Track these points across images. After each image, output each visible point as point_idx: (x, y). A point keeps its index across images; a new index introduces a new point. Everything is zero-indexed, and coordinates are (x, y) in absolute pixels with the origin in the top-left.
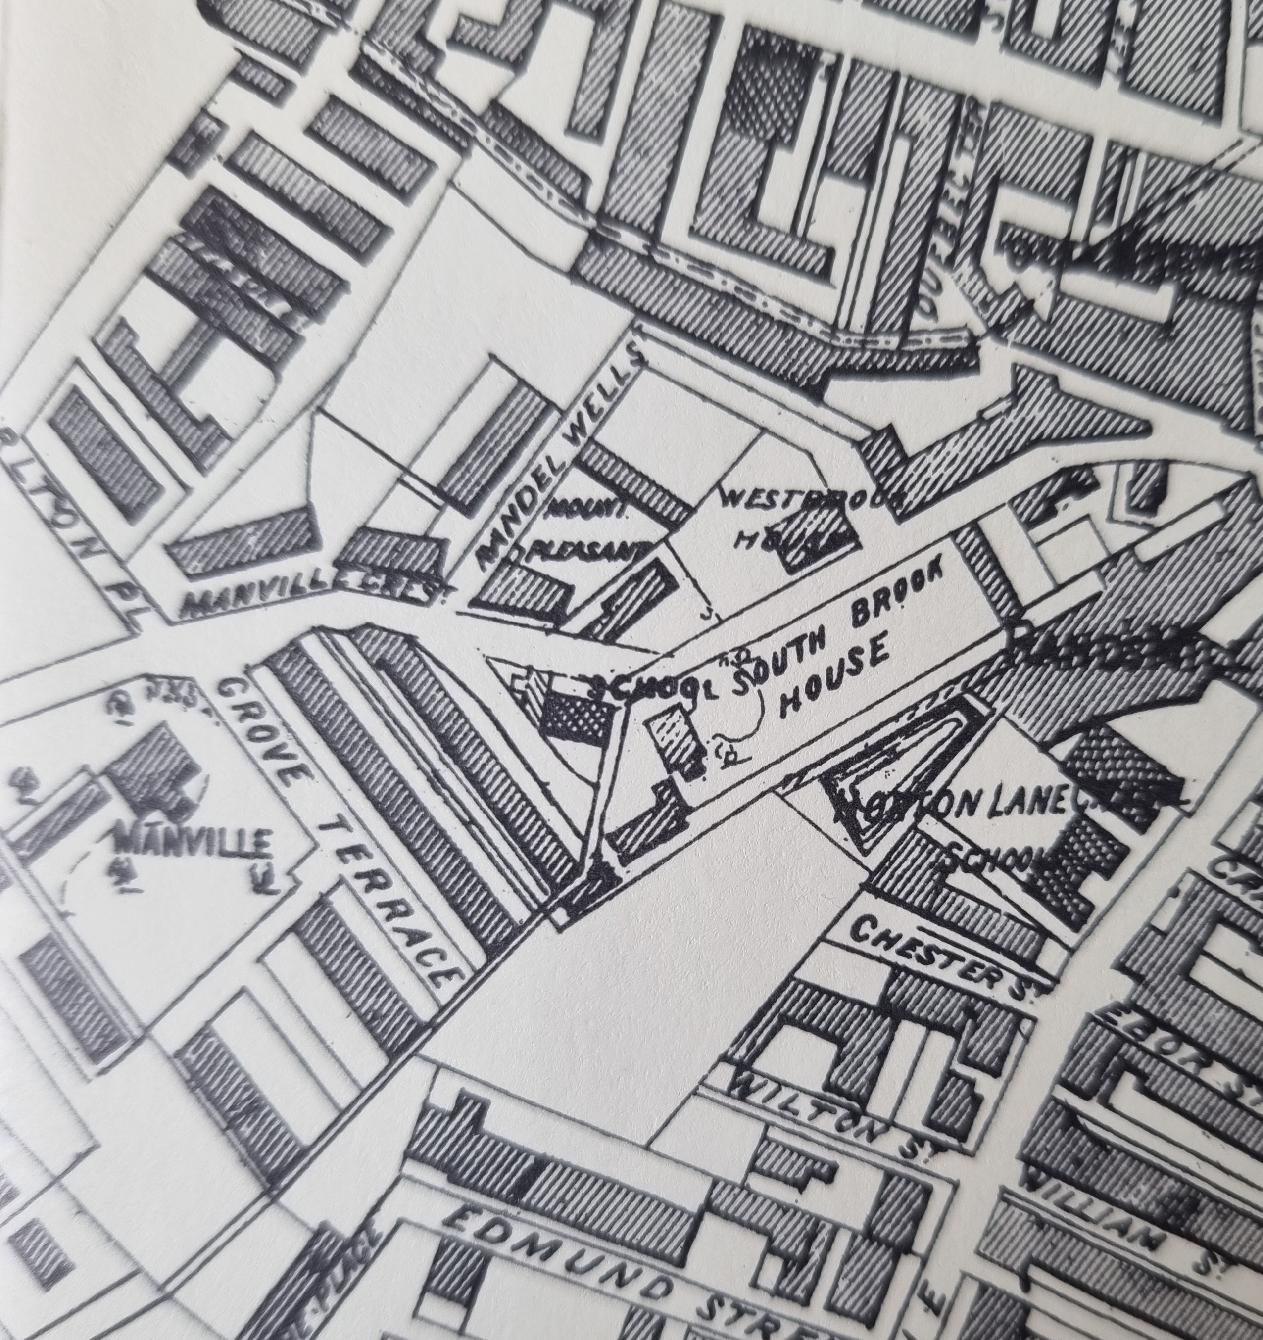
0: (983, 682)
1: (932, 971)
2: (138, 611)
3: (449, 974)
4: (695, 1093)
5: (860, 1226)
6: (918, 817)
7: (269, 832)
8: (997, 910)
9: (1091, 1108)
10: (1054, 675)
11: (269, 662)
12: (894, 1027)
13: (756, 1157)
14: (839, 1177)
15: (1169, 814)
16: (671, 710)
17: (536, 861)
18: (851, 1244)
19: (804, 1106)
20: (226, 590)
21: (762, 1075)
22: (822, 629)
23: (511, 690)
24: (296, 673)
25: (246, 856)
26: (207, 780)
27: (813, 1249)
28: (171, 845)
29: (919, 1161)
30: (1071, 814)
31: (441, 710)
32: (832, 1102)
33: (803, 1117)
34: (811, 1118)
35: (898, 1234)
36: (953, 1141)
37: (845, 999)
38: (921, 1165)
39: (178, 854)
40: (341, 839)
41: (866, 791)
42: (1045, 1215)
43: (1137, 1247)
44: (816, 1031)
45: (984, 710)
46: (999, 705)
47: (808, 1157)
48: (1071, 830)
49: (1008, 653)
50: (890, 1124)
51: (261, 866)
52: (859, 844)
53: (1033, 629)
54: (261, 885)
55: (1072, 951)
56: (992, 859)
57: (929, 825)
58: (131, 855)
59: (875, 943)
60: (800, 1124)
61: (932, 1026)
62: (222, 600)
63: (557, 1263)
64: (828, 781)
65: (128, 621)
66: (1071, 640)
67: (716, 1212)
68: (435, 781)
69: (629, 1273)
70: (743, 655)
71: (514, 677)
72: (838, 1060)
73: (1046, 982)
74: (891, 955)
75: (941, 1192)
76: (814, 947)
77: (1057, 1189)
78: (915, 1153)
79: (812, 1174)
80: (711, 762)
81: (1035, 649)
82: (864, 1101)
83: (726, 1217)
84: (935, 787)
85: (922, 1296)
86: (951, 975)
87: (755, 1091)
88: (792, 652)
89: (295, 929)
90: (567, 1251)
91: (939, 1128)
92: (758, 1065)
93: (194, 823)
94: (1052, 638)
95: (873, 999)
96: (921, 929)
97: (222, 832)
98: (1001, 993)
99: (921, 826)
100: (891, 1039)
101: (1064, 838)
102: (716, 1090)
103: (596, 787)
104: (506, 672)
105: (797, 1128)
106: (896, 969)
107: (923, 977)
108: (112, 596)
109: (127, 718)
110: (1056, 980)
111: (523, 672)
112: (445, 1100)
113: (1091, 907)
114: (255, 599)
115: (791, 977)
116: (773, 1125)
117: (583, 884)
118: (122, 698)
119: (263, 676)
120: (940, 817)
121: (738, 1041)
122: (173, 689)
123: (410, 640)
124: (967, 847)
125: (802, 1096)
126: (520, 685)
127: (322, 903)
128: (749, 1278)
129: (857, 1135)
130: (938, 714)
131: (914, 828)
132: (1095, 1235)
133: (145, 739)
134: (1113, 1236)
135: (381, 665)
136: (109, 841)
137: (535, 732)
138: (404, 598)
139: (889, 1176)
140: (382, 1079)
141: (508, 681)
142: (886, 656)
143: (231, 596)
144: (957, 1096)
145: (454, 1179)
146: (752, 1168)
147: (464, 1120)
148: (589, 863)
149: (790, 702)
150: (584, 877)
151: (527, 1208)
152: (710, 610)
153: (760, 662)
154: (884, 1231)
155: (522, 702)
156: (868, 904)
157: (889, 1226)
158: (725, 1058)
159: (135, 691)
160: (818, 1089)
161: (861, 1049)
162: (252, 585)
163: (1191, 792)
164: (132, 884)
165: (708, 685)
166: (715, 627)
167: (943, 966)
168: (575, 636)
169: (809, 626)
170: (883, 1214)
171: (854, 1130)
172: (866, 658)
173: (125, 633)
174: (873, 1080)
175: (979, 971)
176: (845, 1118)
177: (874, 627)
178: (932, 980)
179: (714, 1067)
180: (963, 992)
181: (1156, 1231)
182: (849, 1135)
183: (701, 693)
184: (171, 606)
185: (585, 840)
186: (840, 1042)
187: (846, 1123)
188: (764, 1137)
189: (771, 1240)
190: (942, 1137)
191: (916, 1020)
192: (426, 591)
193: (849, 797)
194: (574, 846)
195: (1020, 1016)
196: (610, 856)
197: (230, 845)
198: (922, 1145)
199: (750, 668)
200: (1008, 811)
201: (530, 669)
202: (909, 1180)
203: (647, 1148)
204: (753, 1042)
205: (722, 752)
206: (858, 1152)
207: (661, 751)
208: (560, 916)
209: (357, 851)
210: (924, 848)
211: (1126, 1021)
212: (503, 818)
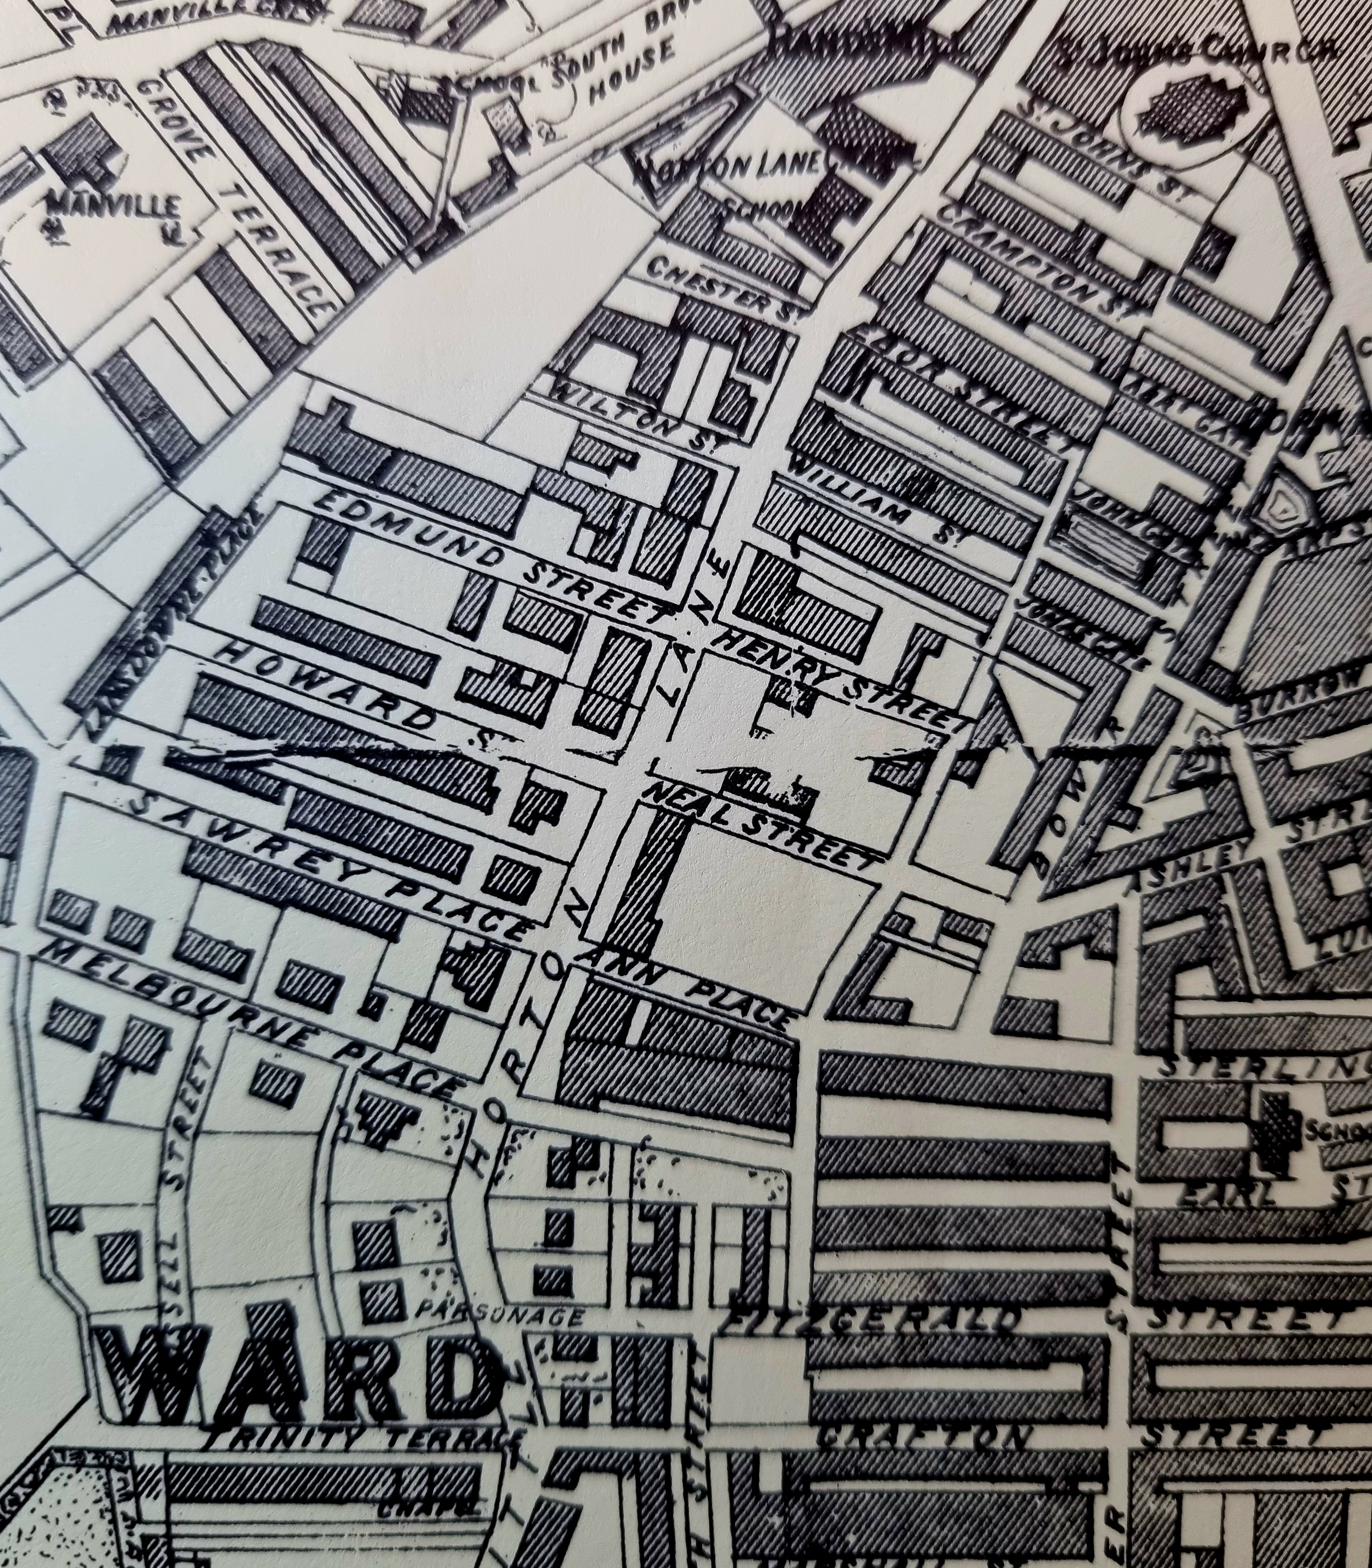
0: (750, 71)
1: (714, 298)
2: (72, 28)
3: (322, 306)
4: (523, 397)
5: (658, 505)
6: (700, 179)
7: (178, 198)
8: (765, 251)
9: (845, 407)
10: (808, 64)
11: (182, 68)
12: (682, 343)
13: (572, 448)
14: (640, 464)
15: (902, 171)
16: (502, 102)
17: (396, 218)
18: (651, 519)
19: (611, 406)
20: (146, 13)
21: (578, 383)
22: (621, 36)
23: (377, 88)
24: (203, 76)
25: (159, 216)
26: (127, 158)
27: (619, 524)
28: (95, 206)
29: (705, 451)
30: (822, 173)
31: (320, 104)
32: (633, 402)
33: (610, 416)
34: (617, 417)
35: (690, 511)
36: (734, 435)
37: (643, 322)
38: (708, 454)
39: (100, 214)
40: (238, 201)
41: (659, 159)
42: (810, 495)
43: (886, 519)
44: (620, 346)
45: (752, 94)
46: (764, 90)
47: (614, 447)
48: (823, 184)
49: (771, 49)
50: (681, 420)
51: (170, 223)
52: (654, 201)
53: (789, 29)
54: (170, 237)
55: (826, 282)
56: (759, 209)
57: (709, 184)
58: (61, 216)
59: (667, 277)
60: (608, 421)
61: (713, 342)
62: (143, 20)
63: (407, 536)
64: (628, 152)
65: (65, 37)
66: (821, 36)
67: (539, 493)
68: (315, 156)
69: (467, 544)
70: (560, 58)
71: (378, 78)
72: (638, 369)
73: (806, 307)
74: (681, 286)
75: (724, 476)
76: (618, 281)
77: (820, 472)
78: (702, 444)
79: (617, 461)
80: (534, 140)
81: (792, 45)
82: (659, 402)
83: (547, 497)
84: (714, 154)
85: (710, 561)
86: (729, 301)
87: (571, 394)
88: (598, 54)
89: (199, 272)
90: (418, 525)
91: (723, 424)
92: (575, 374)
93: (114, 191)
94: (805, 36)
95: (666, 321)
96: (703, 266)
97: (138, 198)
98: (770, 315)
99: (703, 186)
100: (681, 352)
101: (817, 192)
102: (540, 395)
103: (443, 160)
104: (372, 74)
105: (605, 425)
106: (683, 297)
107: (705, 304)
108: (52, 17)
109: (61, 109)
110: (814, 305)
111: (386, 75)
112: (317, 404)
113: (840, 247)
114: (170, 18)
115: (600, 304)
116: (587, 422)
117: (434, 235)
118: (57, 94)
119: (177, 79)
120: (719, 178)
121: (556, 356)
122: (100, 88)
123: (296, 51)
124: (739, 202)
125: (609, 399)
126: (383, 84)
127: (221, 251)
128: (567, 548)
129: (654, 430)
130: (714, 97)
131: (697, 186)
132: (851, 510)
133: (76, 127)
134: (867, 510)
135: (274, 69)
136: (43, 204)
137: (395, 120)
138: (291, 17)
139: (681, 462)
140: (267, 388)
141: (374, 81)
142: (673, 54)
143: (150, 17)
144: (735, 397)
145: (324, 467)
146: (569, 457)
147: (333, 421)
148: (438, 219)
149: (595, 92)
150: (434, 229)
151: (385, 490)
152: (533, 24)
153: (573, 62)
154: (677, 507)
155: (385, 96)
156: (661, 246)
157: (682, 505)
158: (547, 369)
159: (69, 90)
160: (622, 393)
161: (656, 361)
162: (167, 10)
163: (922, 153)
164: (62, 238)
165: (532, 82)
166: (538, 37)
167: (722, 295)
168: (426, 46)
169: (612, 33)
170: (677, 494)
171: (651, 427)
172: (657, 56)
173: (60, 45)
174: (667, 385)
175: (751, 299)
176: (644, 416)
177: (663, 31)
178: (713, 306)
179: (538, 377)
180: (739, 315)
181: (902, 507)
182: (648, 430)
183: (527, 87)
184: (101, 24)
185: (434, 201)
186: (640, 355)
187: (646, 421)
188: (579, 432)
189: (585, 516)
190: (724, 431)
191: (701, 336)
192: (309, 13)
193: (644, 164)
194: (425, 205)
195: (784, 334)
196: (454, 213)
197: (145, 207)
198: (708, 438)
199: (565, 67)
200: (773, 171)
201: (391, 72)
202: (698, 465)
203: (483, 442)
204: (570, 357)
205: (544, 133)
206: (655, 444)
207: (495, 133)
208: (414, 259)
209: (251, 211)
210: (706, 202)
211: (872, 337)
212: (369, 184)
